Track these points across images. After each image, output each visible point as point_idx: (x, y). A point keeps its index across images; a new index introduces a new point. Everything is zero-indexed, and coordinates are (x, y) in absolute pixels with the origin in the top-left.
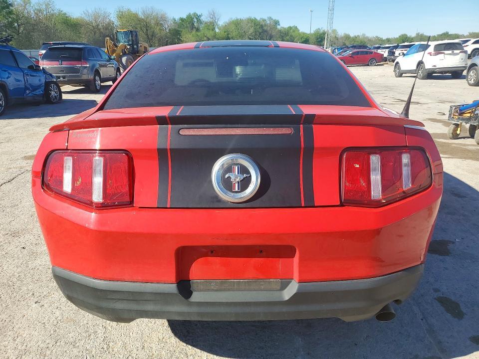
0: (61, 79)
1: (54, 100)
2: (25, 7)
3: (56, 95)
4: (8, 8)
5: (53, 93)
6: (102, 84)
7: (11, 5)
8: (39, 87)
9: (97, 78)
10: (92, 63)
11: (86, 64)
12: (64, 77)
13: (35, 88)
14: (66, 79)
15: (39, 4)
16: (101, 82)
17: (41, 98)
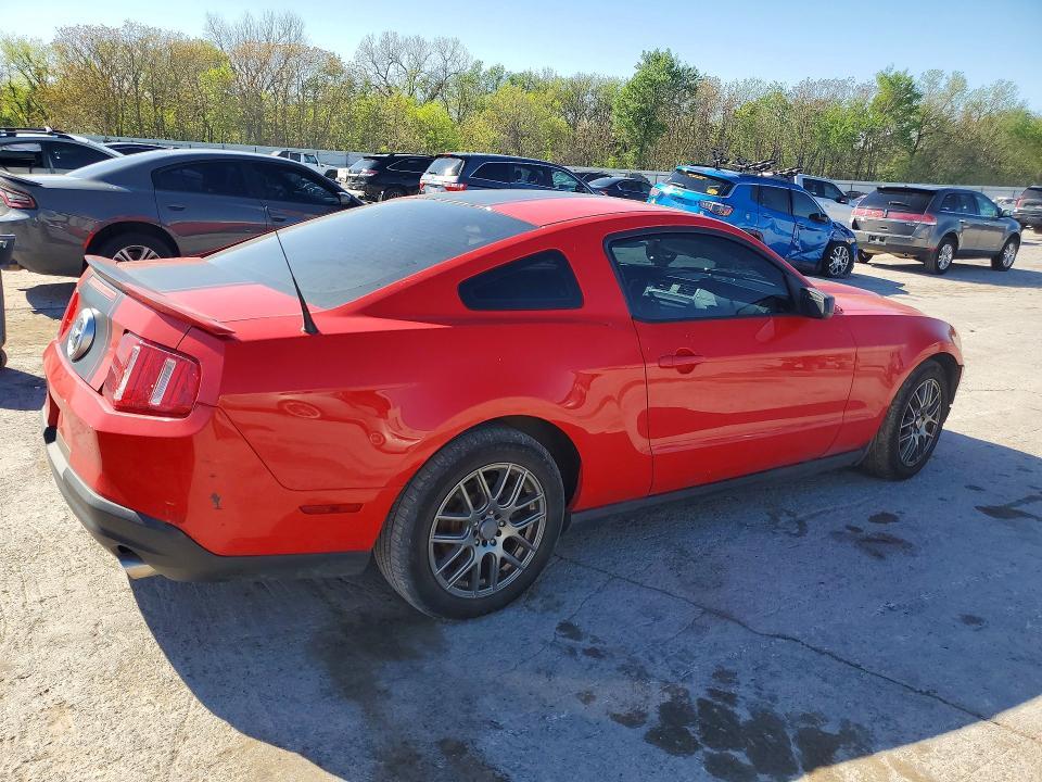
0: (877, 241)
1: (835, 271)
2: (949, 100)
3: (842, 264)
4: (910, 101)
5: (837, 261)
6: (954, 261)
7: (918, 96)
8: (816, 247)
9: (948, 248)
10: (944, 219)
11: (932, 220)
12: (882, 239)
13: (807, 248)
14: (884, 243)
15: (982, 92)
16: (953, 258)
17: (813, 266)
